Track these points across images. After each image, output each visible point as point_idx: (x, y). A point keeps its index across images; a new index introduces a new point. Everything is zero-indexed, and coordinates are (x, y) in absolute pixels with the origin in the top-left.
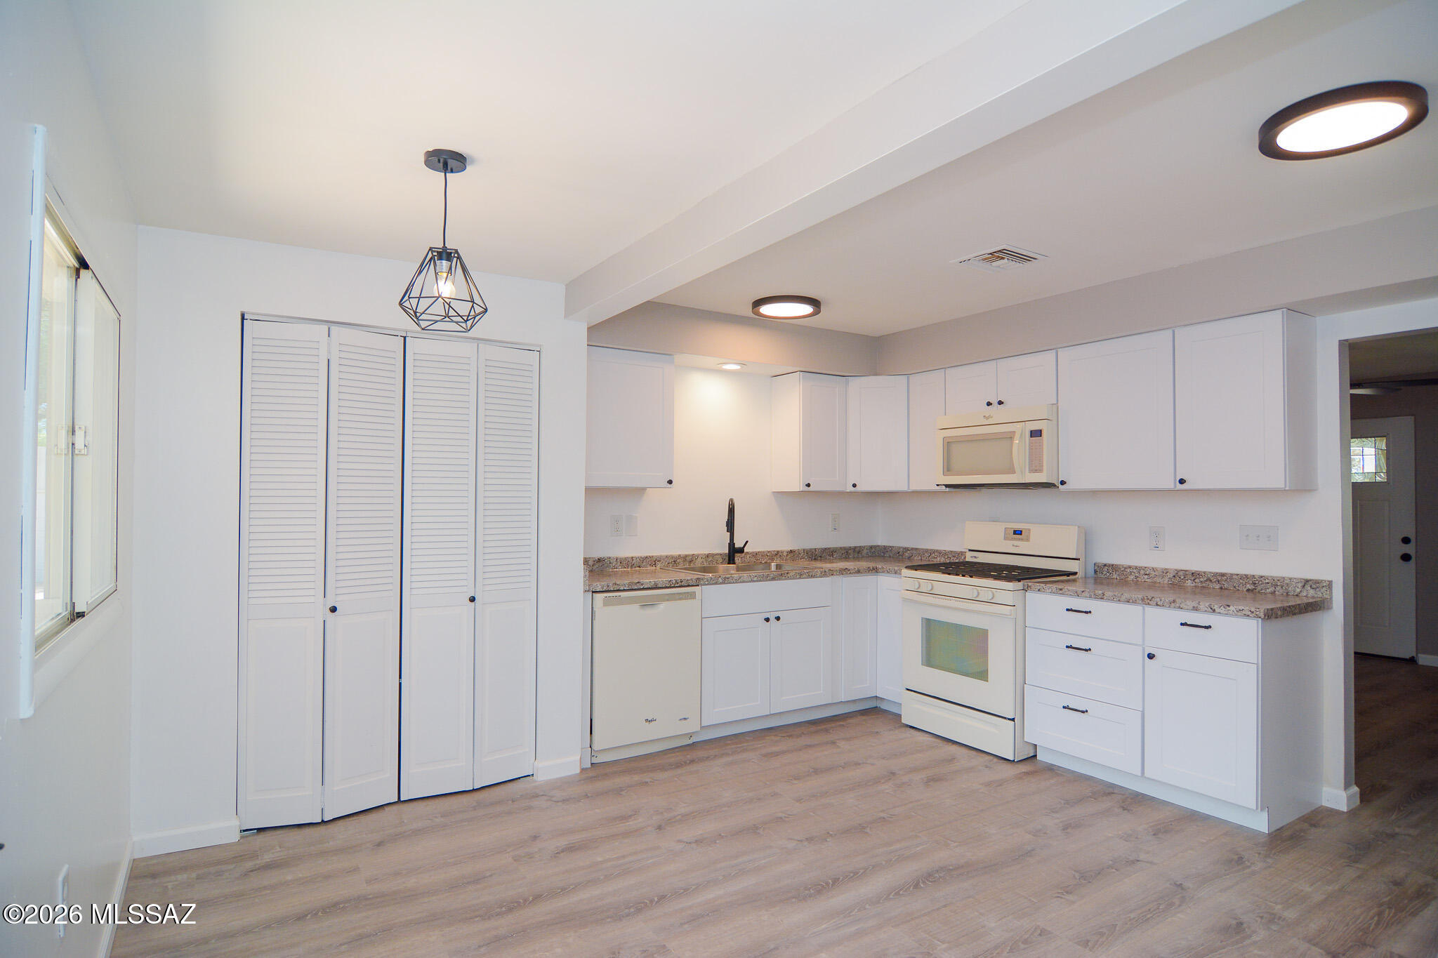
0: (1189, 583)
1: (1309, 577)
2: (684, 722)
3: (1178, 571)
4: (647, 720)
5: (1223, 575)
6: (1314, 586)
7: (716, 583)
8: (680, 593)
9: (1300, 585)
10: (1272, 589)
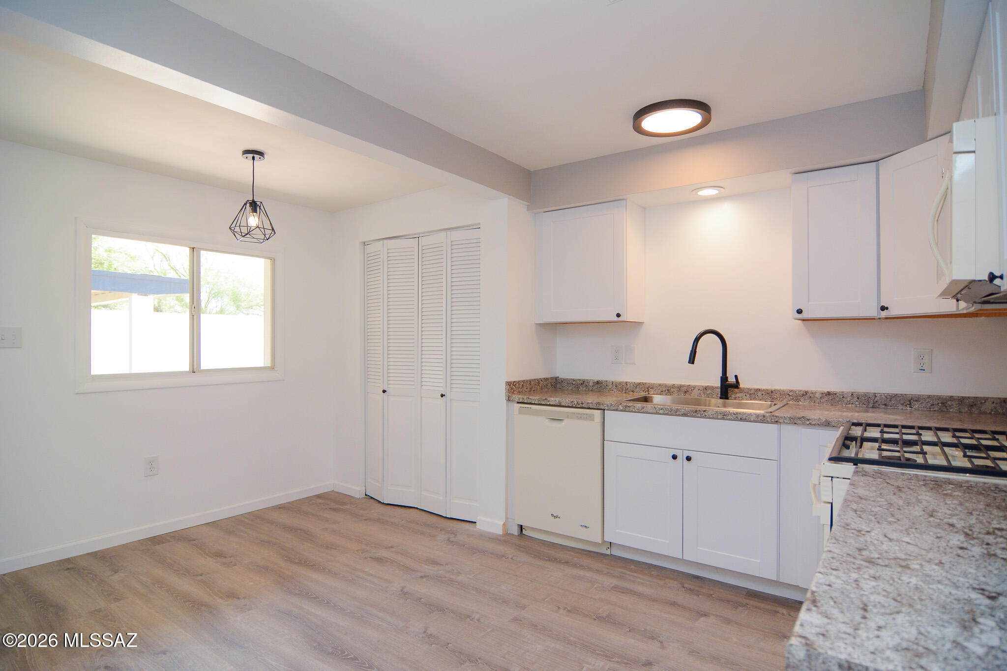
2: (584, 528)
4: (552, 515)
7: (616, 410)
8: (579, 414)
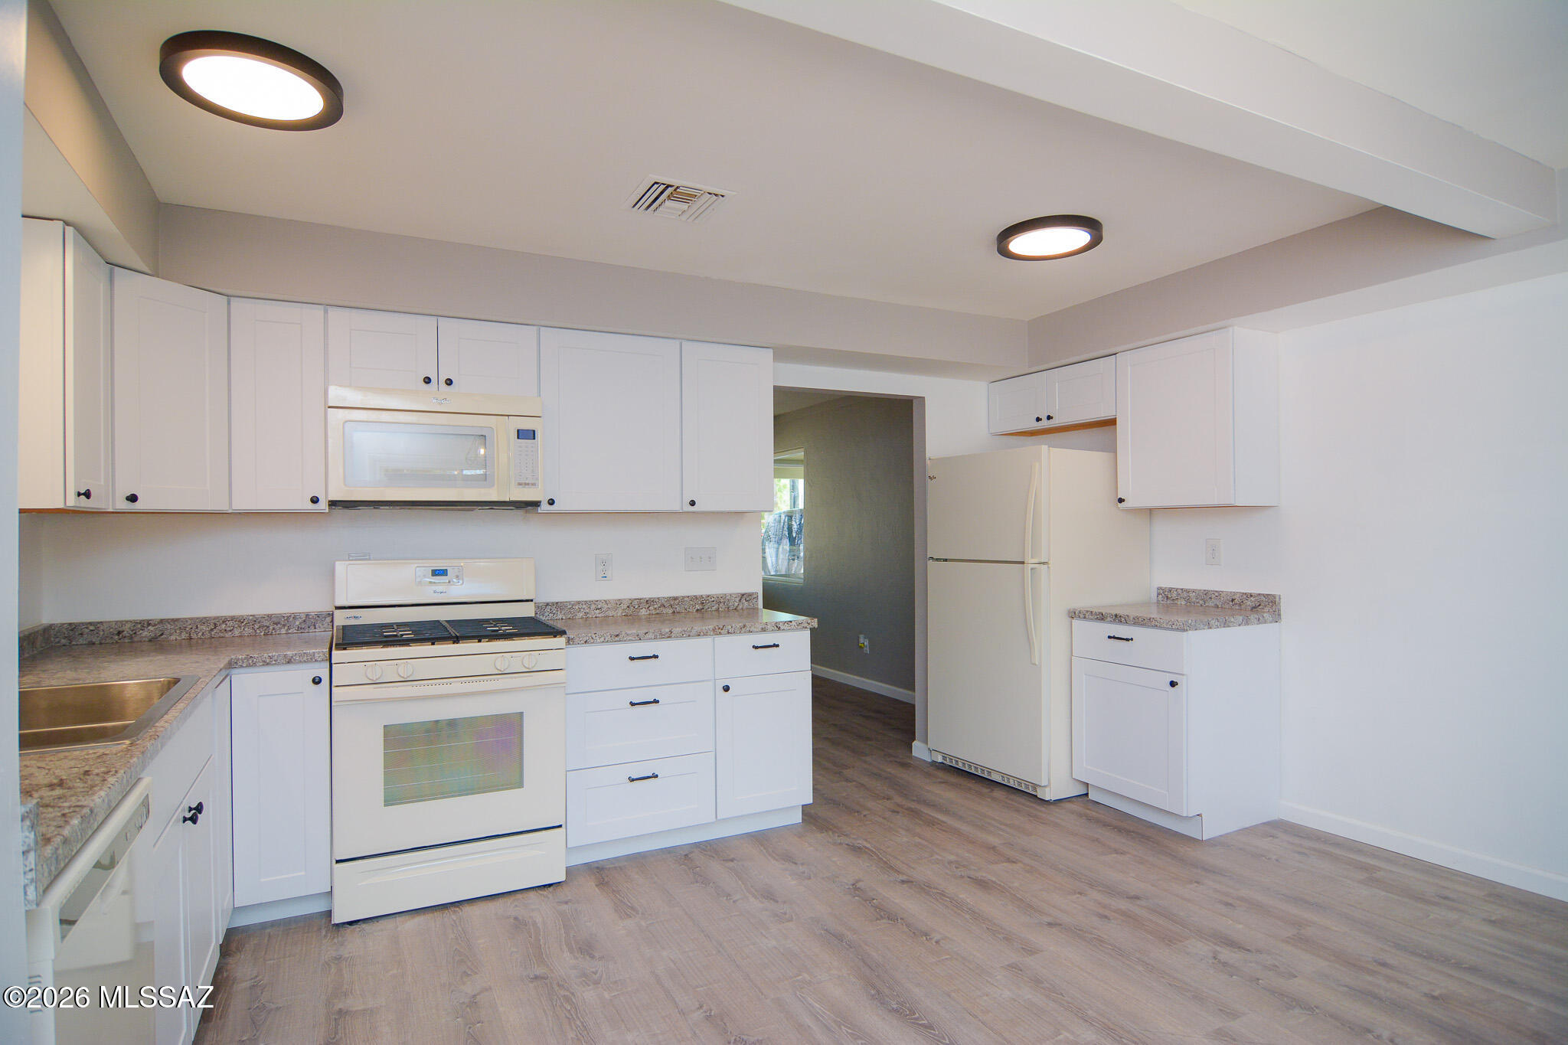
0: (643, 612)
1: (743, 592)
3: (632, 600)
5: (675, 599)
6: (748, 599)
9: (737, 600)
10: (716, 606)
